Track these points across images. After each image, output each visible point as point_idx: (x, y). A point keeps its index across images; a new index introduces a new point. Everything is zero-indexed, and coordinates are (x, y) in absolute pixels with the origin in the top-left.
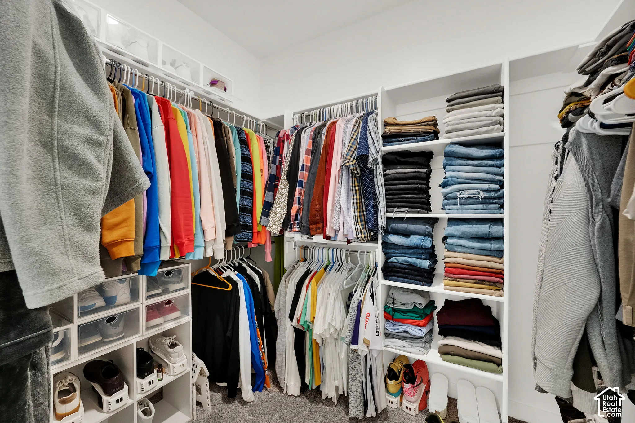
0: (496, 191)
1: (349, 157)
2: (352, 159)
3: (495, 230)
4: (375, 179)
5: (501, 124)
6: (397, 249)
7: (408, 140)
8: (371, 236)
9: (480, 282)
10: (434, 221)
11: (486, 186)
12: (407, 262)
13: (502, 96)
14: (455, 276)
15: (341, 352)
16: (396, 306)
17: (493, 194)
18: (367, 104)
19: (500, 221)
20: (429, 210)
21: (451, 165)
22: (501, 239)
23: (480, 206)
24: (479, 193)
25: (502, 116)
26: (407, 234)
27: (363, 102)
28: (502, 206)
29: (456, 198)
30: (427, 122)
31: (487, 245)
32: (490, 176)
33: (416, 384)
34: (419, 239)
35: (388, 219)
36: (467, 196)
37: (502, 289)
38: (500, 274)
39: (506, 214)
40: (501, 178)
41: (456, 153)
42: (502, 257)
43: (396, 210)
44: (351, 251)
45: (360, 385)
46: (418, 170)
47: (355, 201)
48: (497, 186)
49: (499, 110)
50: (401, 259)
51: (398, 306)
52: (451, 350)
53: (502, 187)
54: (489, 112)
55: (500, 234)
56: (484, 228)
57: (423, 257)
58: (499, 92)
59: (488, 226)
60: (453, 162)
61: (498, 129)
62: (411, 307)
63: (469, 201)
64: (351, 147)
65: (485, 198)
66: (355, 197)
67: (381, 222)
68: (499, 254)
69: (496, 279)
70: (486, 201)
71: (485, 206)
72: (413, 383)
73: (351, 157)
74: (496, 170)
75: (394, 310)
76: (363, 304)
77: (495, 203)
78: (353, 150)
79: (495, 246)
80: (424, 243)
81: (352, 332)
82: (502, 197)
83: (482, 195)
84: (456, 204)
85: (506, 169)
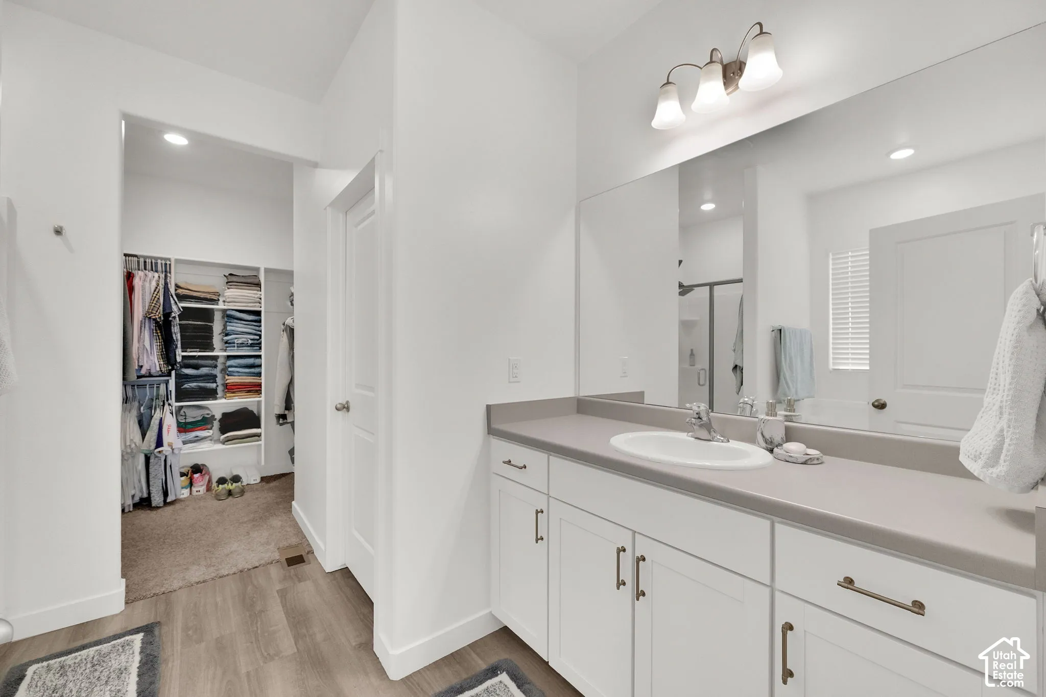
0: (258, 340)
1: (155, 312)
2: (157, 313)
3: (257, 361)
4: (172, 327)
5: (260, 303)
6: (190, 378)
7: (198, 302)
8: (169, 370)
9: (249, 391)
10: (215, 358)
11: (252, 337)
12: (199, 386)
13: (260, 287)
14: (234, 390)
15: (138, 464)
16: (187, 421)
17: (256, 342)
18: (156, 264)
19: (259, 357)
20: (213, 349)
21: (230, 322)
22: (260, 366)
23: (249, 348)
24: (248, 341)
25: (261, 299)
26: (196, 367)
27: (152, 262)
28: (260, 348)
29: (234, 343)
30: (214, 293)
31: (252, 370)
32: (254, 332)
33: (203, 473)
34: (209, 370)
35: (183, 357)
36: (241, 342)
37: (261, 393)
38: (260, 385)
39: (262, 353)
40: (260, 333)
41: (234, 316)
42: (260, 376)
43: (189, 350)
44: (149, 385)
45: (161, 481)
46: (207, 323)
47: (158, 344)
48: (258, 337)
49: (259, 295)
50: (193, 385)
51: (189, 420)
52: (230, 438)
53: (260, 338)
54: (254, 295)
55: (259, 364)
56: (251, 361)
57: (211, 381)
58: (258, 285)
59: (253, 359)
60: (232, 321)
61: (258, 306)
62: (200, 418)
63: (241, 345)
64: (155, 304)
65: (252, 344)
66: (158, 341)
67: (179, 359)
68: (259, 374)
69: (258, 389)
70: (252, 345)
71: (251, 348)
72: (201, 473)
73: (157, 312)
74: (257, 328)
75: (186, 424)
76: (164, 420)
77: (257, 346)
78: (158, 307)
79: (256, 370)
80: (212, 372)
81: (155, 441)
82: (260, 343)
83: (250, 342)
84: (235, 347)
85: (263, 328)
